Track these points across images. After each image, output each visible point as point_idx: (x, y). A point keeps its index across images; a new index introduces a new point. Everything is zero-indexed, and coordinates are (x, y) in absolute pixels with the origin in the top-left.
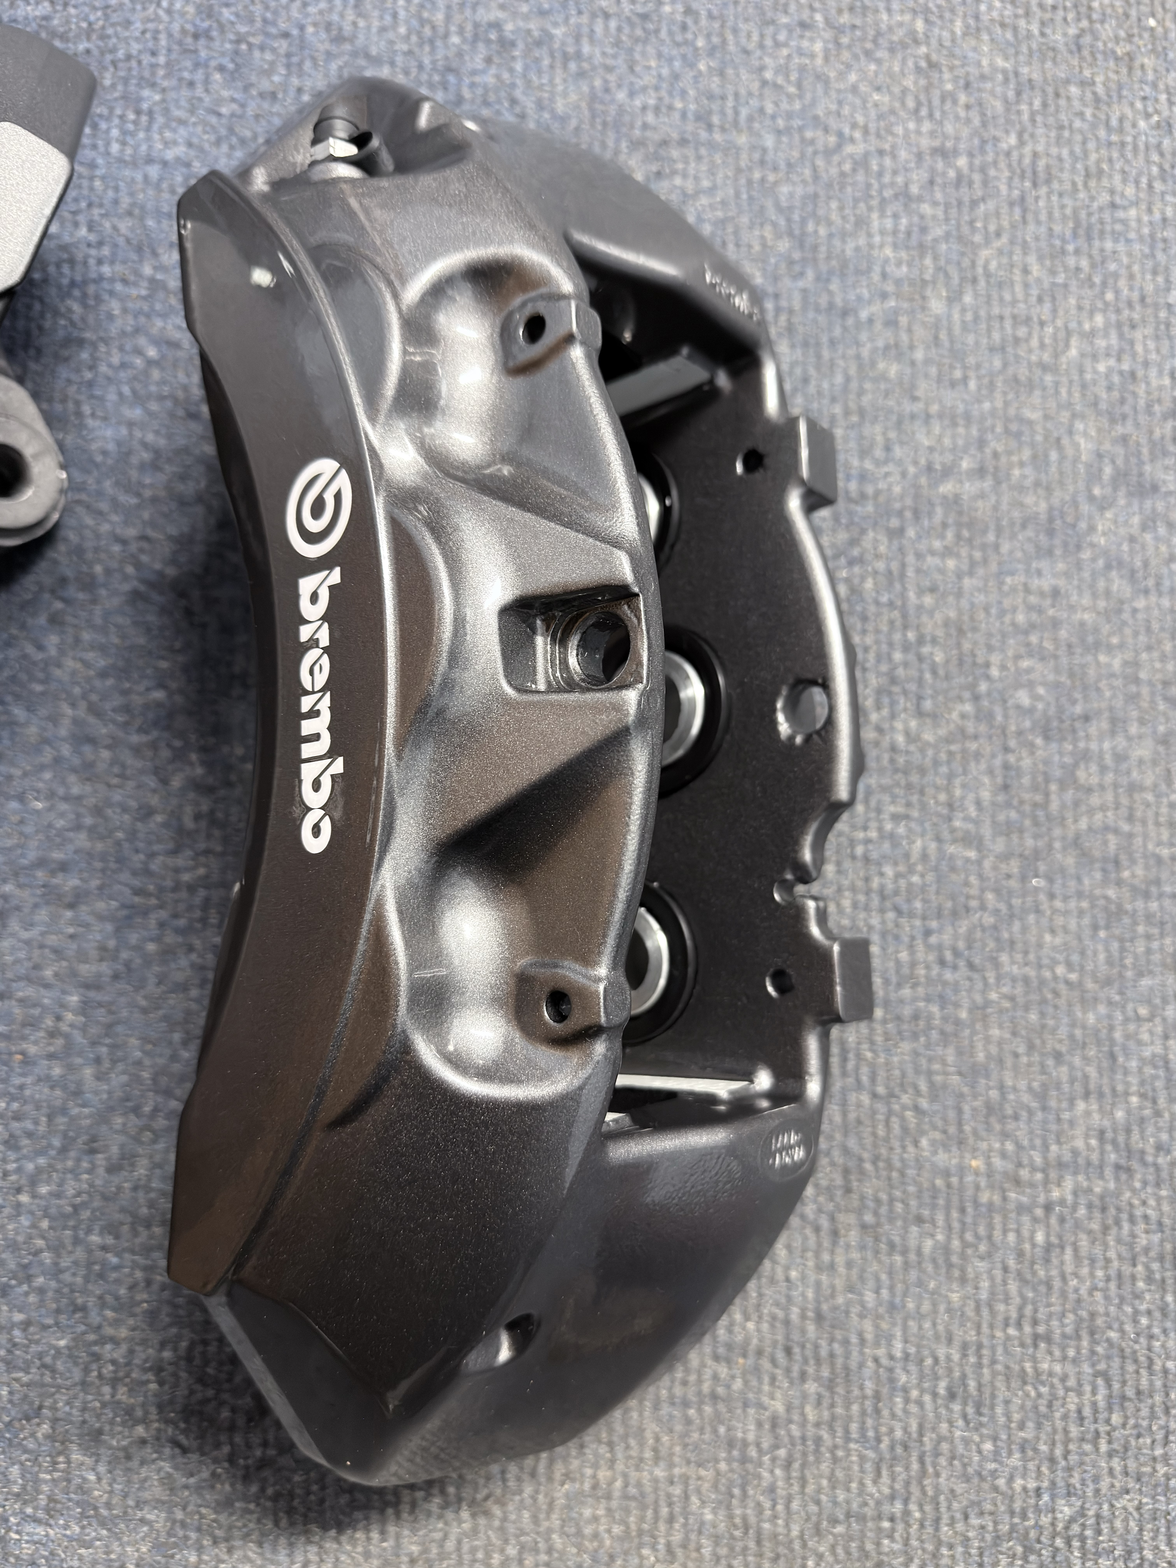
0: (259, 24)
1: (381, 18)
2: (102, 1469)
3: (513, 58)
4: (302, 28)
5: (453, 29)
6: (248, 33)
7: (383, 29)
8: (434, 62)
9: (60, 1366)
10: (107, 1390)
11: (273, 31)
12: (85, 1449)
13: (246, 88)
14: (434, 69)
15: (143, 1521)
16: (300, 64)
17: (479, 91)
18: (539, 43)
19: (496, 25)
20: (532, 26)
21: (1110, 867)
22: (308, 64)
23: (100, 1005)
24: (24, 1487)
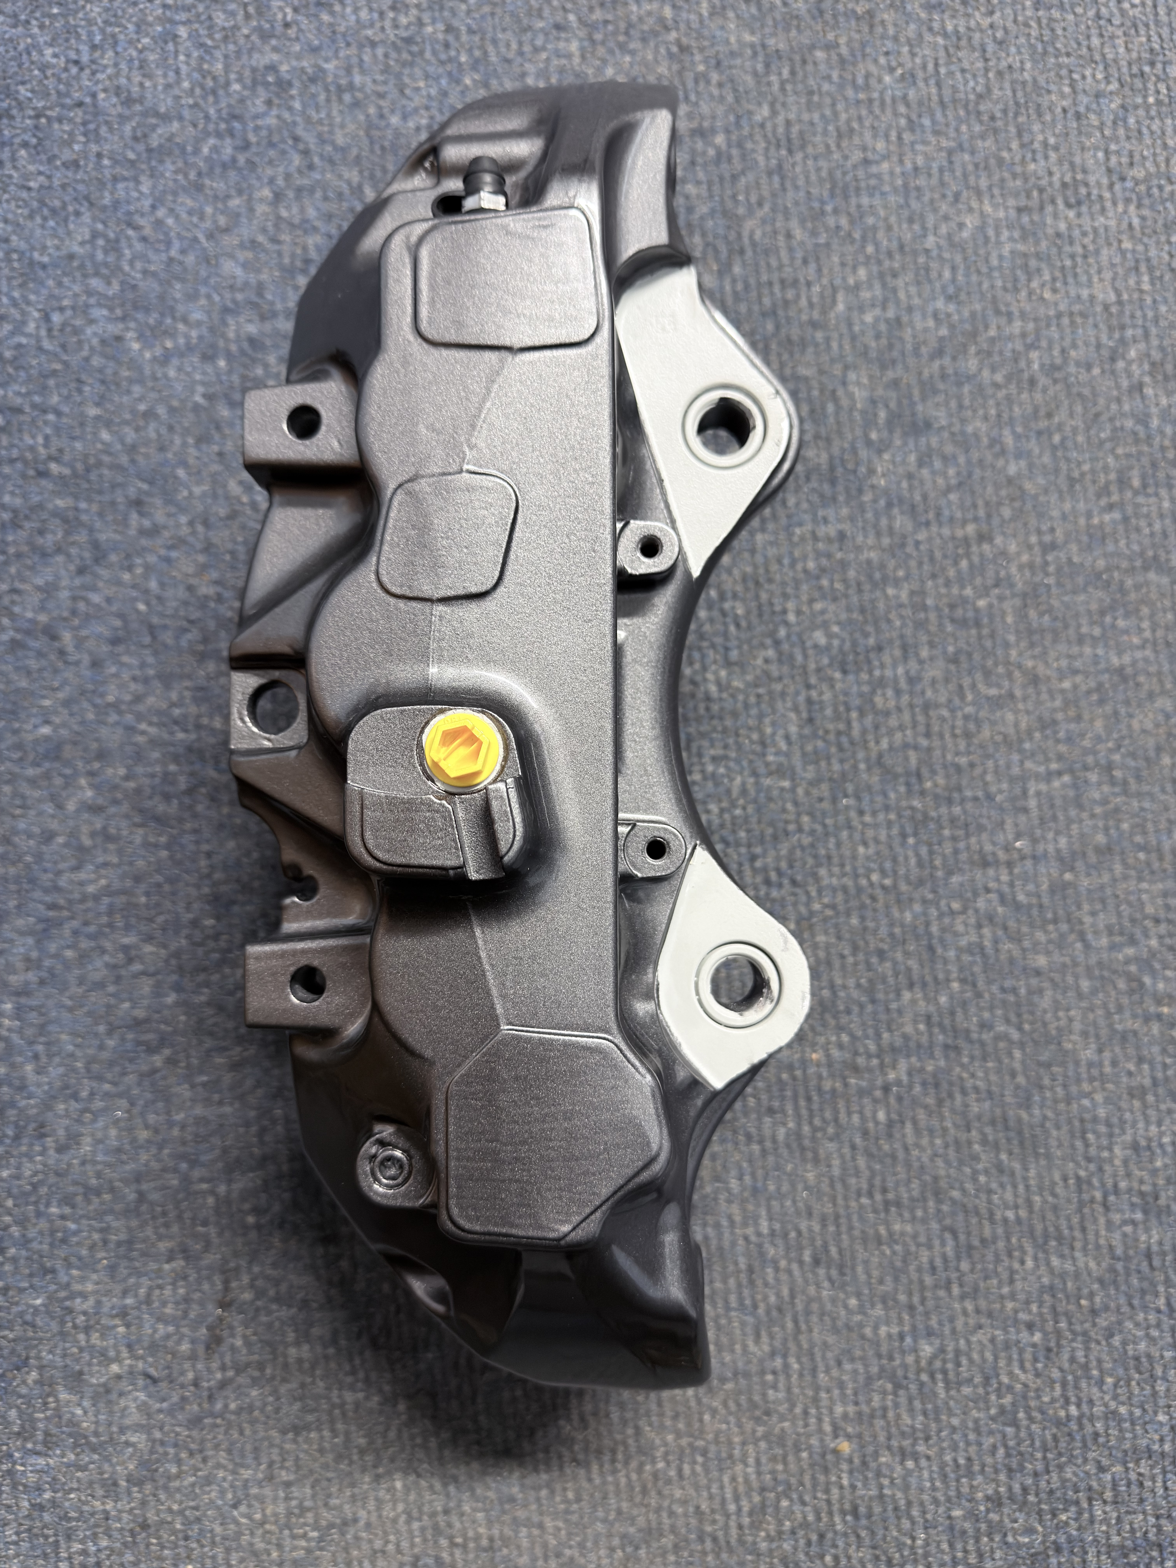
0: (54, 97)
1: (165, 76)
2: (86, 1403)
3: (292, 97)
4: (94, 95)
5: (233, 76)
6: (45, 108)
7: (168, 86)
8: (219, 111)
9: (39, 1322)
10: (82, 1337)
11: (68, 101)
12: (71, 1390)
13: (51, 160)
14: (221, 118)
15: (127, 1444)
16: (96, 130)
17: (264, 133)
18: (313, 80)
19: (272, 68)
20: (305, 64)
21: (913, 780)
22: (103, 130)
23: (32, 1009)
24: (22, 1427)
